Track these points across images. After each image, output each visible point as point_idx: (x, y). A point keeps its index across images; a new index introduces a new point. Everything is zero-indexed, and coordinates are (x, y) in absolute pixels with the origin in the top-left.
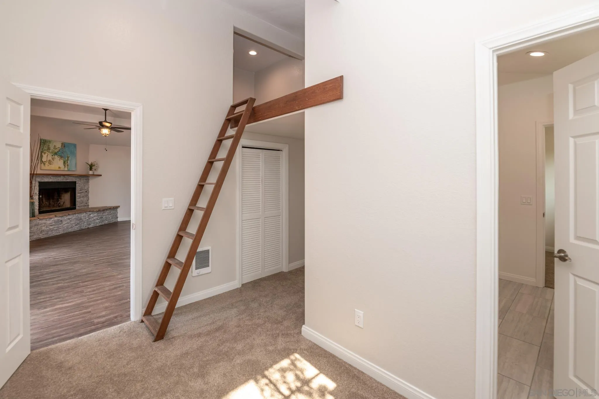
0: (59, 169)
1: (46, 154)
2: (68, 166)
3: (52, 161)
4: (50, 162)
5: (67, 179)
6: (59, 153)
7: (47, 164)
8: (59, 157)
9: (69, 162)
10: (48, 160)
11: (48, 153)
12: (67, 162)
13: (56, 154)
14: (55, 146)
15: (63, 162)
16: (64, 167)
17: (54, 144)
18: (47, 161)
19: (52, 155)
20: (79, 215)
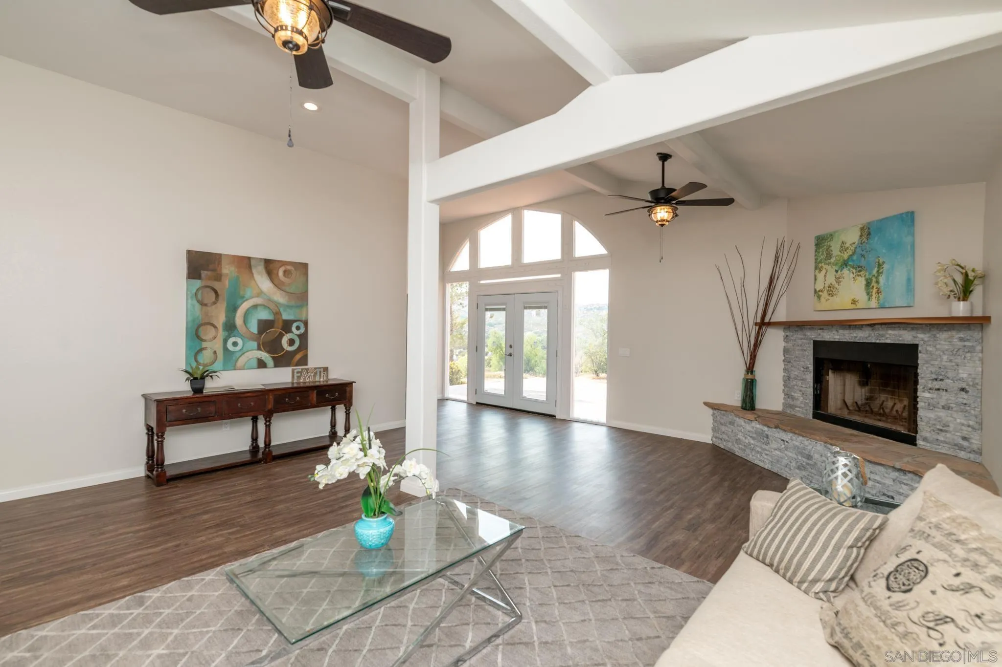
0: (853, 306)
1: (824, 271)
2: (878, 292)
3: (836, 286)
4: (831, 291)
5: (883, 336)
6: (853, 261)
7: (824, 295)
8: (854, 271)
9: (882, 279)
10: (827, 285)
11: (827, 267)
12: (877, 282)
13: (845, 264)
14: (843, 243)
15: (864, 282)
16: (866, 297)
17: (843, 238)
18: (824, 287)
19: (837, 269)
20: (806, 443)
